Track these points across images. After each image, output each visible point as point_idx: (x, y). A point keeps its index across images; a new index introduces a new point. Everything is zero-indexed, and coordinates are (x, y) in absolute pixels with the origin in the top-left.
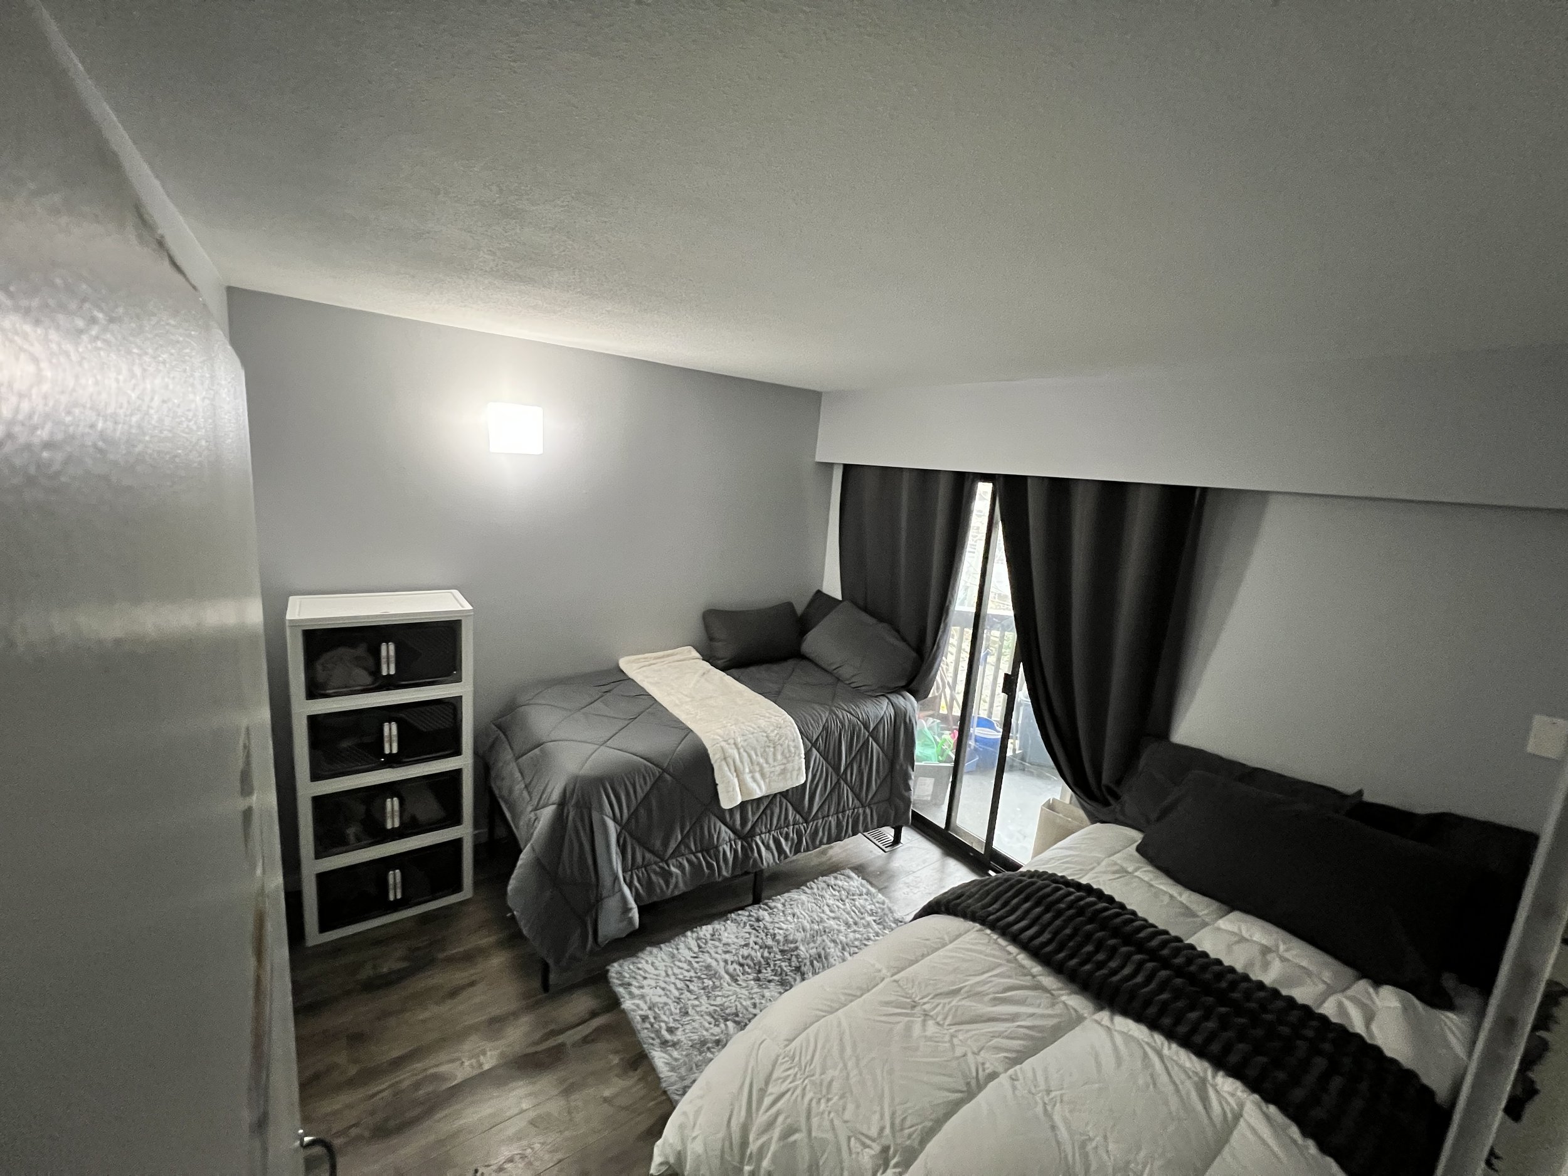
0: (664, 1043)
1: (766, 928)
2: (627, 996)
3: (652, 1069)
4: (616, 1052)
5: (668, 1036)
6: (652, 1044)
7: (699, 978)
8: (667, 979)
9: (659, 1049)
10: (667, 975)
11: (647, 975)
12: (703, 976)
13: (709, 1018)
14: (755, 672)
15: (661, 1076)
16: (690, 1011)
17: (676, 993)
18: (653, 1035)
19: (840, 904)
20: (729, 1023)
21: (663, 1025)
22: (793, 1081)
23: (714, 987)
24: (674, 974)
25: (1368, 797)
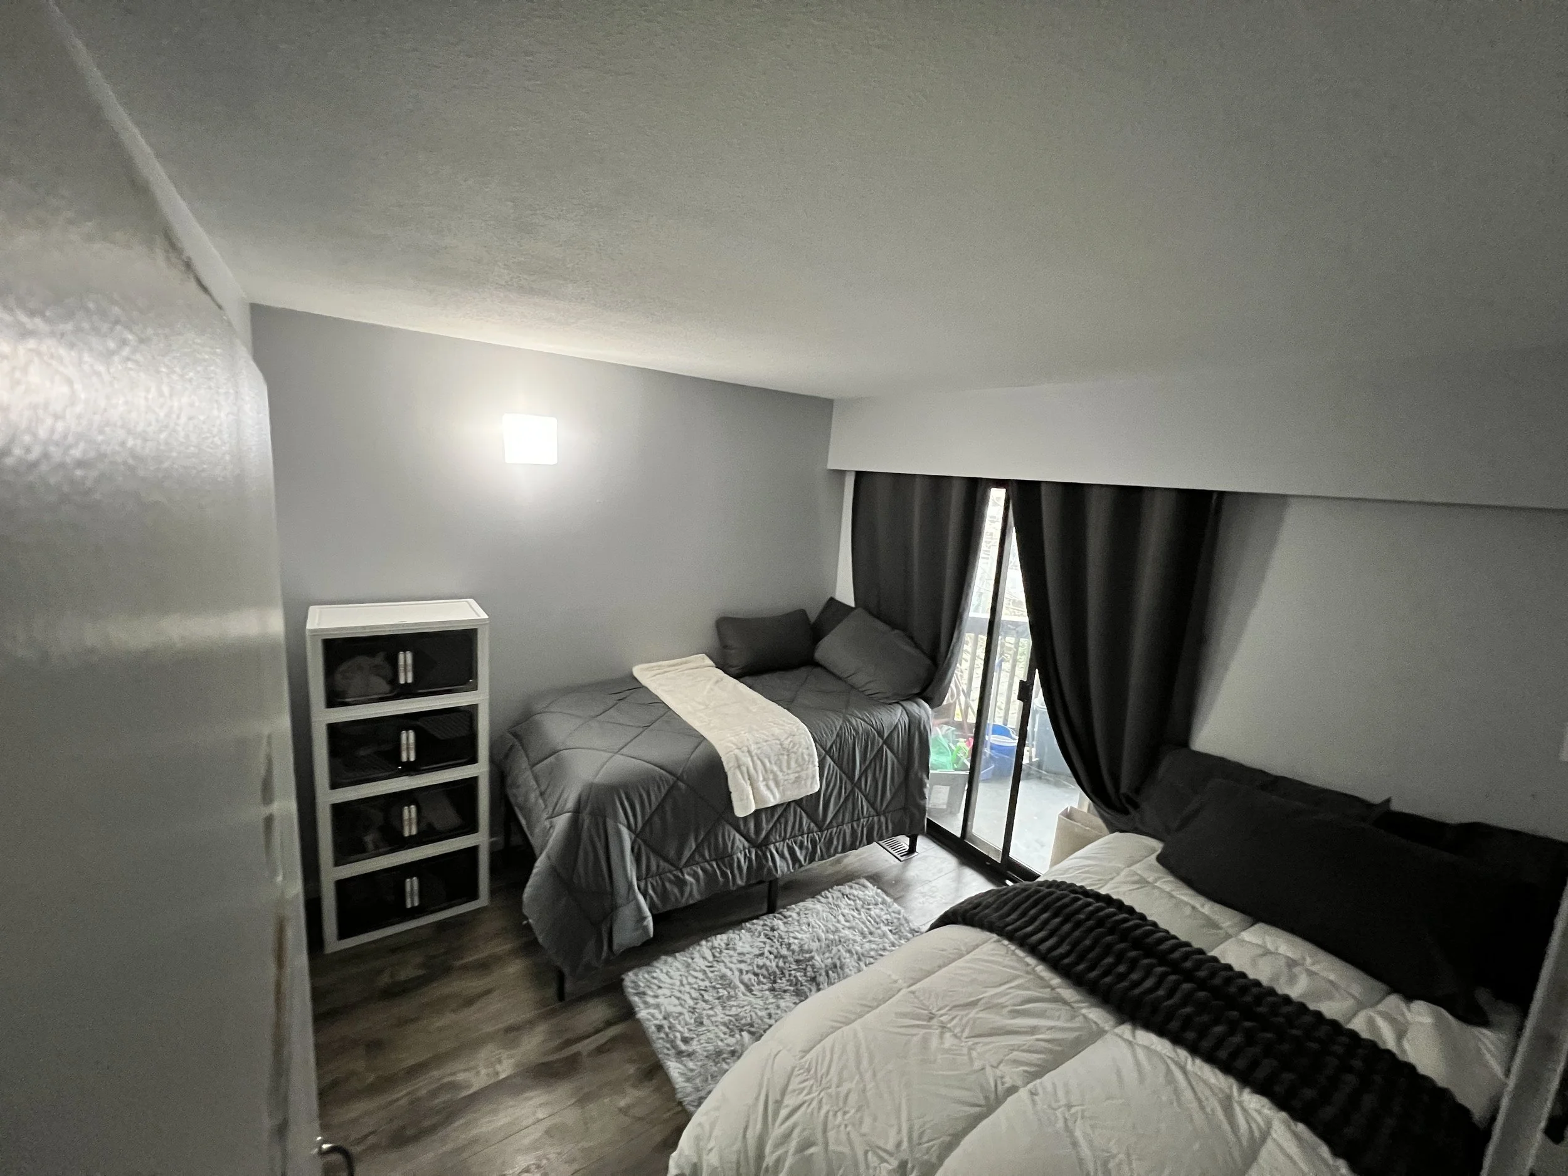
0: (680, 1054)
1: (781, 938)
2: (642, 1006)
3: (667, 1080)
4: (631, 1061)
5: (683, 1047)
6: (668, 1054)
7: (714, 988)
8: (682, 989)
9: (674, 1060)
10: (682, 984)
11: (661, 985)
12: (718, 986)
13: (724, 1029)
14: (770, 680)
15: (677, 1086)
16: (706, 1021)
17: (691, 1003)
18: (668, 1046)
19: (855, 914)
20: (744, 1034)
21: (678, 1035)
22: (809, 1093)
23: (730, 997)
24: (689, 984)
25: (1396, 806)
